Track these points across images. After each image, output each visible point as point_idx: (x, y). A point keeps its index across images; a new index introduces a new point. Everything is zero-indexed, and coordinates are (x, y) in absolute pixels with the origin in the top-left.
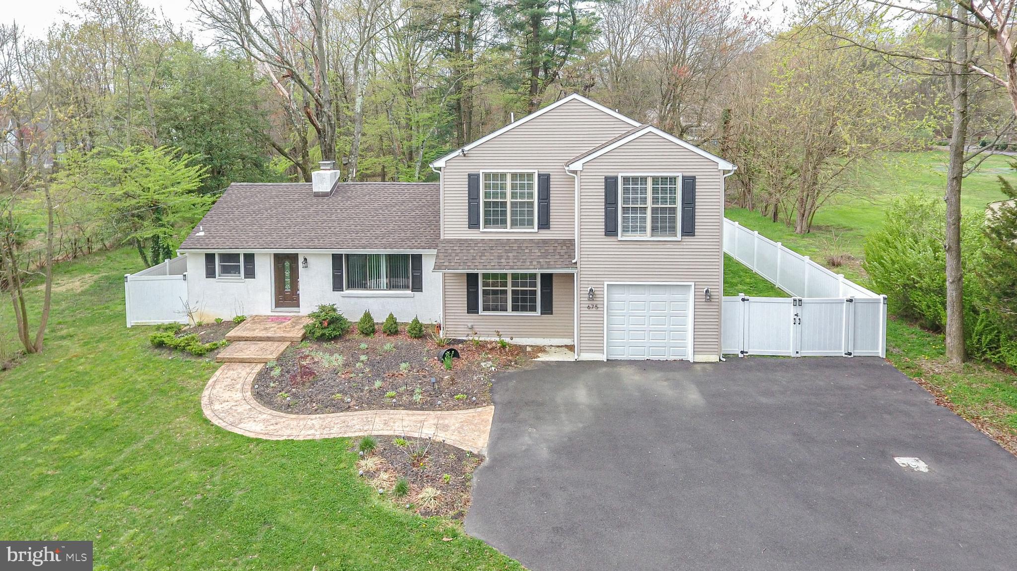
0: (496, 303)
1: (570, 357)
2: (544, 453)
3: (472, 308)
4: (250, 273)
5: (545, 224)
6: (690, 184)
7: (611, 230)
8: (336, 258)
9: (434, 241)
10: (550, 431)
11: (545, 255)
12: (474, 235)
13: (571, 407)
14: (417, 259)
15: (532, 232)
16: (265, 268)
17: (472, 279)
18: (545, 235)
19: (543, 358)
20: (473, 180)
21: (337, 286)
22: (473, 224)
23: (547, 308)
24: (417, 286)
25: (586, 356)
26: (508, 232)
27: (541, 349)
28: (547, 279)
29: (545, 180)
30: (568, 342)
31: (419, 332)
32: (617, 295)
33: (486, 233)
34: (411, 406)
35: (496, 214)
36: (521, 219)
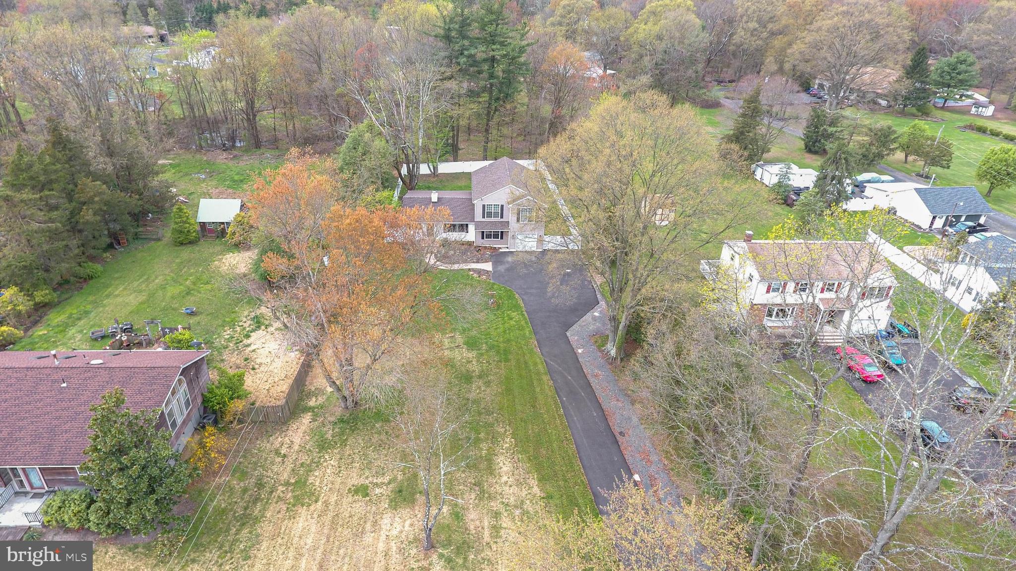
0: (489, 236)
1: (507, 250)
2: (503, 270)
3: (483, 238)
5: (502, 217)
7: (518, 221)
9: (472, 220)
11: (502, 226)
12: (483, 220)
13: (508, 262)
14: (467, 225)
15: (499, 219)
17: (483, 232)
18: (502, 220)
19: (501, 250)
20: (484, 206)
22: (484, 217)
23: (502, 238)
24: (467, 232)
25: (512, 250)
26: (493, 219)
27: (500, 248)
28: (502, 232)
29: (502, 206)
30: (507, 246)
31: (470, 244)
32: (519, 236)
33: (486, 219)
34: (474, 262)
35: (489, 215)
36: (496, 215)
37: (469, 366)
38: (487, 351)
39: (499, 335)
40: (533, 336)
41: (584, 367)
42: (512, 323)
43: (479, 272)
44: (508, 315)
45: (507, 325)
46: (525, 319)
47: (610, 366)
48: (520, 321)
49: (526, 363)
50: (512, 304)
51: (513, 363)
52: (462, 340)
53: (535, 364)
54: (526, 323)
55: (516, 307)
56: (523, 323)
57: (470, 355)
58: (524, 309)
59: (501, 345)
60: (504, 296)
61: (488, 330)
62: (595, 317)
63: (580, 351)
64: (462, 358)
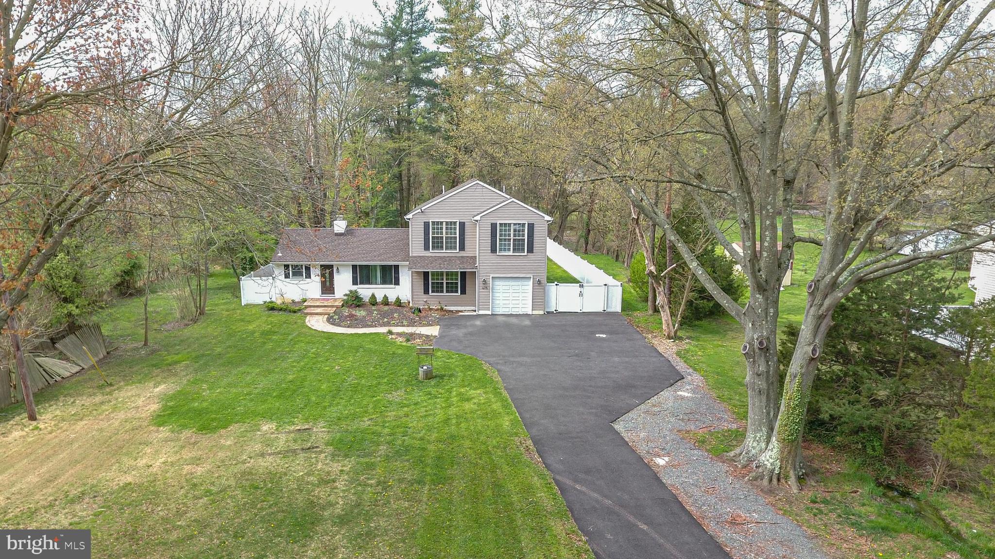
0: (438, 288)
1: (475, 313)
3: (426, 291)
4: (308, 276)
5: (462, 248)
6: (531, 227)
7: (493, 250)
8: (354, 267)
9: (407, 257)
10: (464, 331)
11: (462, 263)
12: (426, 254)
13: (473, 325)
14: (397, 267)
15: (456, 252)
16: (315, 273)
17: (425, 275)
18: (463, 254)
19: (461, 314)
20: (426, 225)
21: (355, 283)
22: (427, 248)
23: (463, 292)
24: (397, 283)
25: (481, 312)
26: (444, 252)
27: (461, 311)
28: (463, 274)
29: (462, 225)
30: (473, 308)
31: (399, 303)
32: (498, 283)
33: (431, 253)
34: (403, 325)
35: (438, 244)
36: (451, 246)
37: (322, 493)
38: (387, 458)
39: (430, 429)
40: (522, 430)
41: (682, 498)
42: (468, 406)
43: (410, 337)
44: (460, 394)
45: (453, 410)
46: (503, 400)
47: (771, 499)
48: (488, 402)
49: (497, 486)
50: (473, 376)
51: (460, 485)
52: (327, 437)
53: (527, 490)
54: (506, 407)
55: (483, 383)
56: (497, 406)
57: (336, 467)
58: (501, 385)
59: (431, 447)
60: (457, 366)
61: (404, 419)
62: (683, 398)
63: (661, 462)
64: (308, 474)
